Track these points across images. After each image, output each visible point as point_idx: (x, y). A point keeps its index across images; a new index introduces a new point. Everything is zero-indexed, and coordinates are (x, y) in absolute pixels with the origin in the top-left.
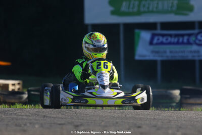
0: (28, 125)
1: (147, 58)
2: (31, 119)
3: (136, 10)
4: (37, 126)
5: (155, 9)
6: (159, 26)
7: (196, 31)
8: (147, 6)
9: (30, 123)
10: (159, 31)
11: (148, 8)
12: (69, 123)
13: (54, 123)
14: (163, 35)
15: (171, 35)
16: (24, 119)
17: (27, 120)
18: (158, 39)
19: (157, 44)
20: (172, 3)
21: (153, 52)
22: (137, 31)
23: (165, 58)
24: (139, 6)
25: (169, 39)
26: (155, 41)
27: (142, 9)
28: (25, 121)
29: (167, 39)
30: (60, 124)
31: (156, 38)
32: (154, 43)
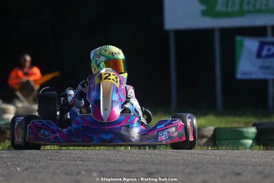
0: (83, 173)
1: (253, 77)
2: (87, 165)
3: (236, 8)
4: (95, 174)
5: (263, 8)
6: (269, 32)
8: (252, 2)
9: (86, 171)
10: (270, 39)
11: (254, 6)
12: (140, 170)
13: (120, 170)
16: (78, 165)
17: (82, 165)
18: (269, 50)
19: (267, 56)
21: (262, 68)
22: (238, 38)
24: (241, 3)
26: (265, 52)
27: (245, 8)
28: (80, 167)
30: (127, 172)
31: (266, 48)
32: (263, 55)
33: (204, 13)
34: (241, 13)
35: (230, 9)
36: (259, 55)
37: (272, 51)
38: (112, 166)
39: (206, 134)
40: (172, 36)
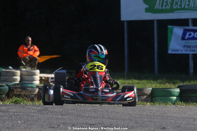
5: (186, 7)
18: (190, 35)
19: (189, 39)
23: (196, 52)
24: (172, 4)
26: (187, 36)
31: (188, 33)
32: (186, 38)
33: (147, 10)
34: (172, 10)
35: (164, 8)
36: (183, 38)
37: (192, 36)
38: (82, 120)
39: (146, 92)
40: (125, 24)
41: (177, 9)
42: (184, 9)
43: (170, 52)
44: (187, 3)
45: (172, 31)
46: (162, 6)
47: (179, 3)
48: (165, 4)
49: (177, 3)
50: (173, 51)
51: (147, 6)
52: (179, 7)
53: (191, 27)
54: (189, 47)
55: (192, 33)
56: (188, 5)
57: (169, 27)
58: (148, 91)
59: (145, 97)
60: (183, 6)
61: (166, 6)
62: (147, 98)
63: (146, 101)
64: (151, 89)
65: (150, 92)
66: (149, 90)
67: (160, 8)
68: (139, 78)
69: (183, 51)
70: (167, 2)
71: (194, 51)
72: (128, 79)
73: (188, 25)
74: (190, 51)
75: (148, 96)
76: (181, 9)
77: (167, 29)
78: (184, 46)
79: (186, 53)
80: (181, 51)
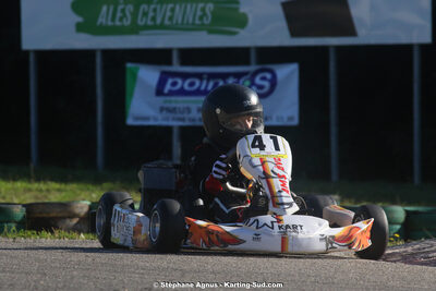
3: (127, 22)
5: (167, 22)
6: (175, 57)
7: (252, 68)
11: (154, 19)
14: (184, 76)
15: (199, 76)
18: (174, 84)
19: (171, 93)
20: (203, 10)
23: (187, 123)
24: (135, 15)
25: (197, 83)
26: (168, 87)
27: (140, 22)
29: (192, 84)
31: (170, 81)
32: (166, 91)
33: (80, 28)
34: (134, 29)
35: (118, 23)
36: (159, 92)
37: (178, 87)
39: (77, 211)
40: (32, 58)
41: (146, 27)
42: (162, 27)
43: (130, 121)
44: (169, 14)
45: (135, 76)
46: (113, 19)
47: (151, 14)
48: (119, 14)
49: (145, 14)
50: (137, 118)
51: (80, 19)
52: (150, 23)
53: (176, 67)
54: (172, 110)
55: (180, 81)
56: (171, 18)
57: (129, 65)
58: (82, 208)
59: (75, 221)
60: (158, 21)
61: (121, 19)
62: (78, 223)
63: (77, 229)
64: (89, 203)
65: (86, 210)
66: (83, 206)
67: (110, 23)
68: (63, 179)
69: (160, 120)
70: (123, 11)
71: (183, 120)
72: (38, 180)
73: (169, 63)
74: (174, 119)
75: (82, 219)
76: (155, 27)
77: (124, 70)
78: (162, 109)
79: (165, 123)
80: (156, 119)
